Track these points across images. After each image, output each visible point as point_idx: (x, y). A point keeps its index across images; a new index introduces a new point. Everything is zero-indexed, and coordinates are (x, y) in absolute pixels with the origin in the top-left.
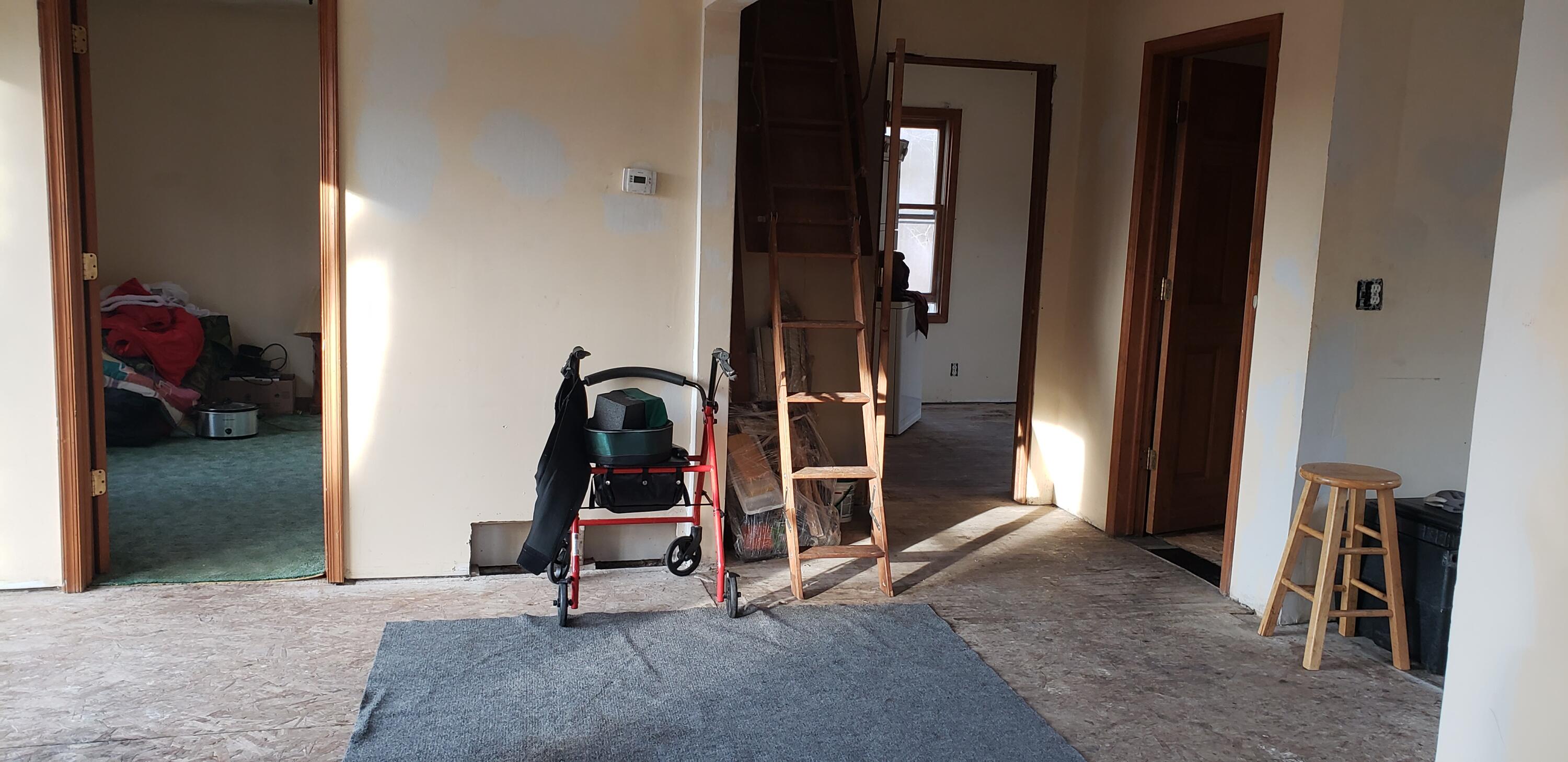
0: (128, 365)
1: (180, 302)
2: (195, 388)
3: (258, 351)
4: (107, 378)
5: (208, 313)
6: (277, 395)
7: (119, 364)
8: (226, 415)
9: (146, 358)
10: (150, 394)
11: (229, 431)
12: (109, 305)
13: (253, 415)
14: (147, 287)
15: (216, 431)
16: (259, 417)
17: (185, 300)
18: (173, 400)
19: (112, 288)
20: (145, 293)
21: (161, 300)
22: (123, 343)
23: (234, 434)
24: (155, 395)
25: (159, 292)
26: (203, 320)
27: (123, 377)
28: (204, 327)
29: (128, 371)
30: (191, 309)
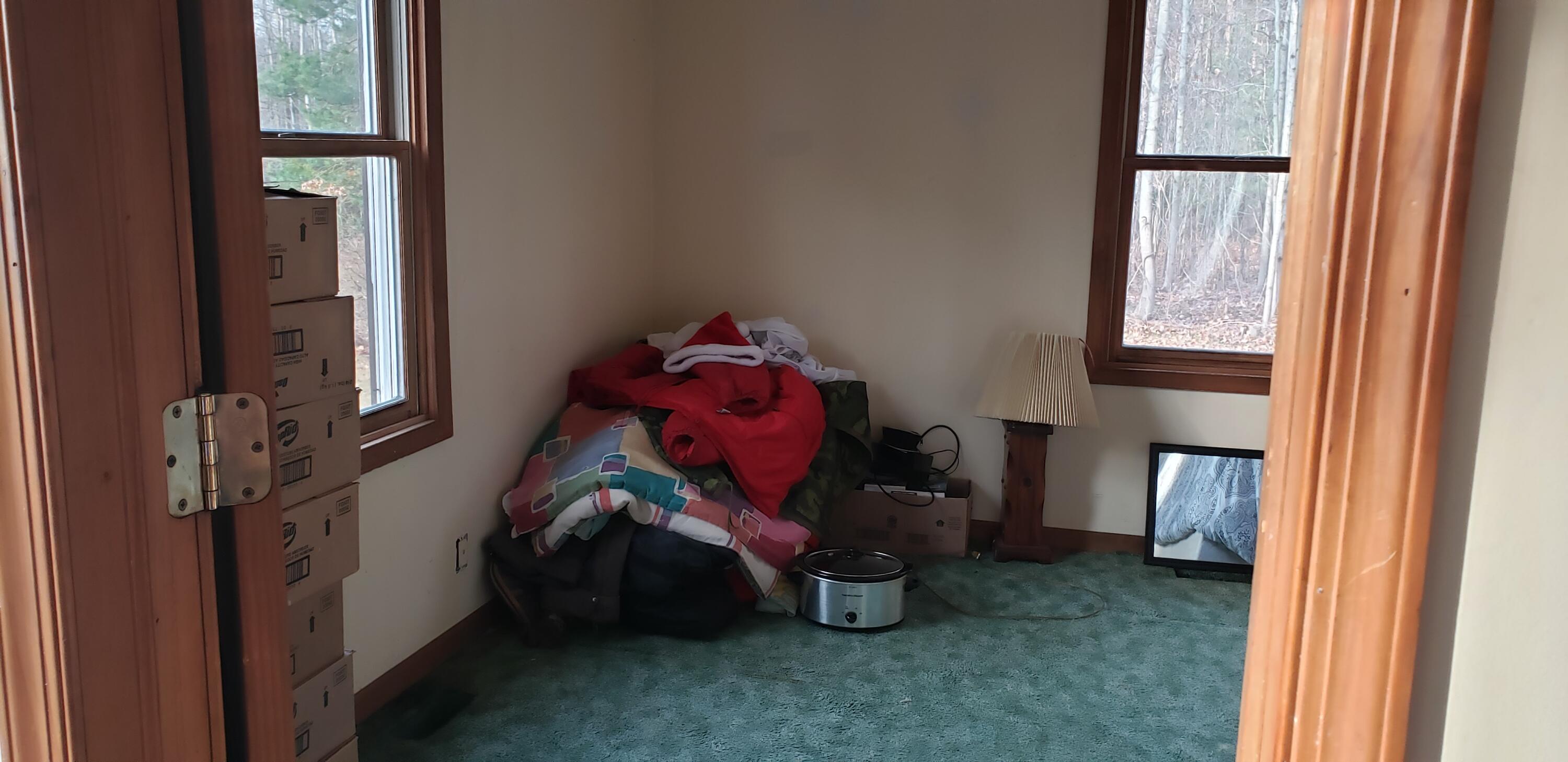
0: (690, 481)
1: (795, 355)
2: (802, 520)
3: (914, 439)
4: (653, 507)
5: (833, 374)
6: (940, 523)
7: (676, 480)
8: (849, 587)
9: (723, 467)
10: (720, 540)
11: (852, 617)
12: (680, 362)
13: (895, 588)
14: (743, 328)
15: (831, 616)
16: (907, 588)
17: (802, 351)
18: (762, 548)
19: (692, 328)
20: (739, 341)
21: (758, 354)
22: (685, 440)
23: (862, 623)
24: (729, 543)
25: (759, 339)
26: (825, 389)
27: (678, 506)
28: (826, 401)
29: (688, 495)
30: (812, 369)
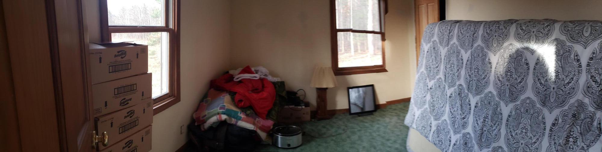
0: (243, 111)
1: (266, 75)
2: (272, 119)
3: (295, 93)
4: (233, 119)
5: (275, 80)
6: (304, 114)
7: (238, 112)
8: (288, 138)
9: (251, 107)
10: (252, 128)
11: (289, 145)
12: (238, 79)
13: (300, 136)
14: (253, 69)
15: (282, 145)
16: (303, 135)
17: (268, 74)
18: (262, 129)
19: (240, 69)
20: (252, 73)
21: (257, 76)
22: (241, 101)
23: (292, 146)
24: (254, 128)
25: (257, 72)
26: (274, 84)
27: (240, 119)
28: (275, 87)
29: (242, 116)
30: (270, 78)
